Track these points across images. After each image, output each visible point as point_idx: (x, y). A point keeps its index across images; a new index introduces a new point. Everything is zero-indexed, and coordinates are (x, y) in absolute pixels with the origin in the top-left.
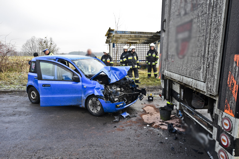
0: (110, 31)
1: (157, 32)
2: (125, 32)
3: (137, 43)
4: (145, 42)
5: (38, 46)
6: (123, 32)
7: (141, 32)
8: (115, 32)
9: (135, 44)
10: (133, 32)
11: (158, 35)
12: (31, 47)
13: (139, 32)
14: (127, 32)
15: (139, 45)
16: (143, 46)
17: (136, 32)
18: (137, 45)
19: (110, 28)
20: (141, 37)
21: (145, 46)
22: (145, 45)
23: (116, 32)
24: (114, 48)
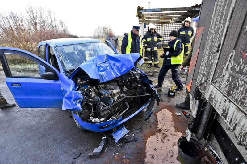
0: (140, 9)
1: (193, 6)
2: (155, 9)
3: (169, 22)
4: (178, 20)
5: (102, 31)
6: (153, 9)
7: (172, 9)
8: (144, 10)
9: (167, 23)
10: (164, 9)
11: (193, 10)
12: (98, 32)
13: (171, 8)
14: (157, 9)
15: (171, 24)
16: (175, 26)
17: (167, 9)
18: (170, 24)
19: (139, 6)
20: (173, 14)
21: (177, 26)
22: (177, 24)
23: (146, 11)
24: (144, 29)
